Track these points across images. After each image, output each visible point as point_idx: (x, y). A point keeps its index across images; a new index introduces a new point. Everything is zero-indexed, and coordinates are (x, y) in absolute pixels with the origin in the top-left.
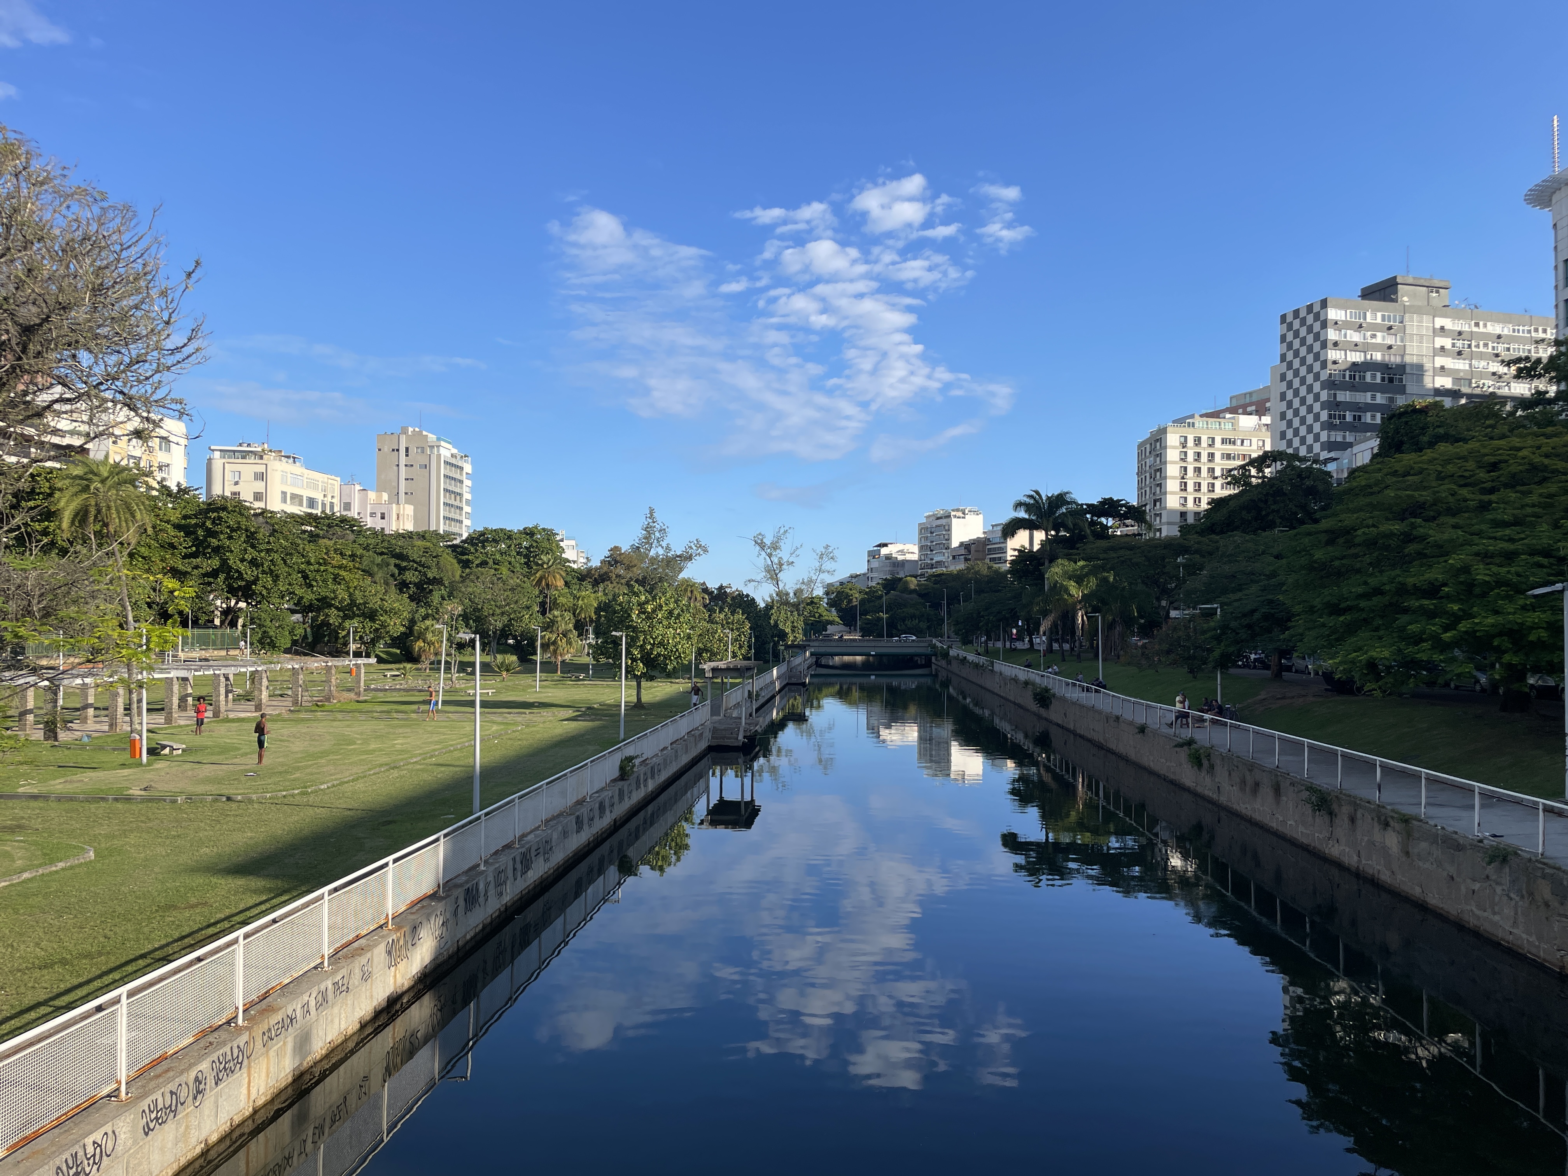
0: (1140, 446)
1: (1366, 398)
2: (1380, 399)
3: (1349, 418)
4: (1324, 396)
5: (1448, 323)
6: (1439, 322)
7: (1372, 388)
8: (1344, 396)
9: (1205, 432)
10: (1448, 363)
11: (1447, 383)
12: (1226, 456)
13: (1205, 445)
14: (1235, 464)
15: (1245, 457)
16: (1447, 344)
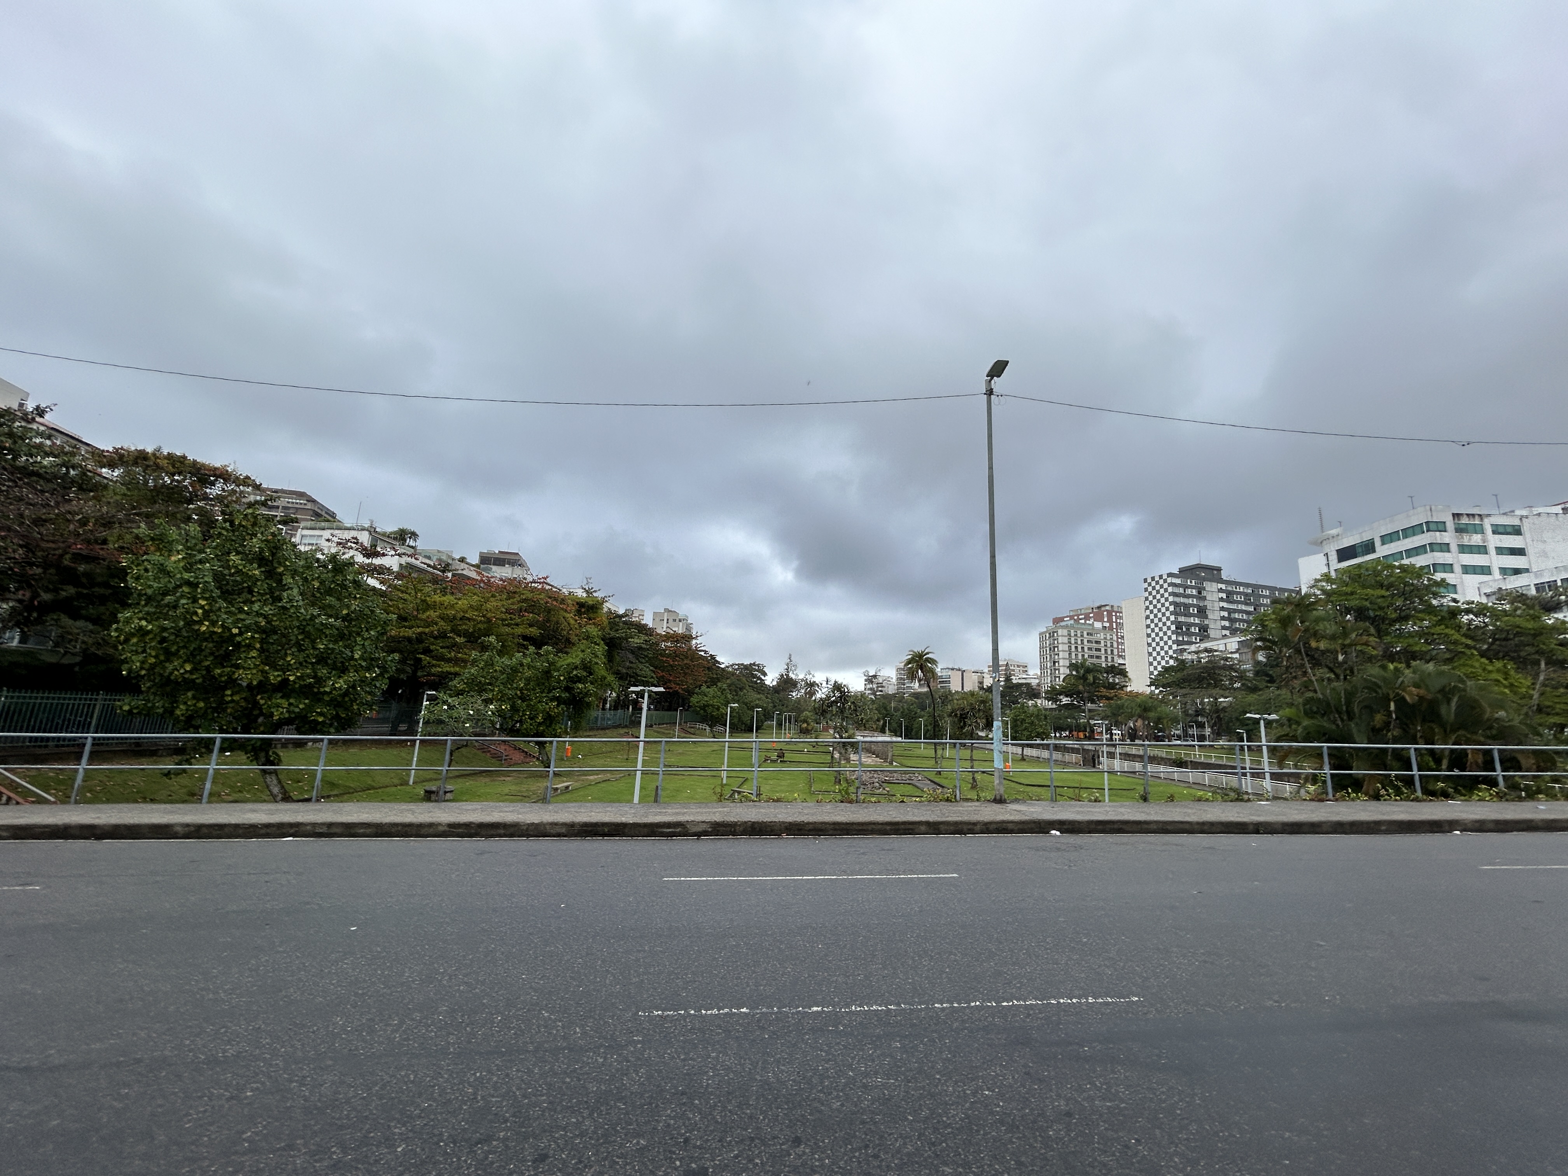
0: (1040, 634)
1: (1192, 620)
2: (1197, 621)
3: (1184, 629)
4: (1172, 618)
5: (1223, 586)
6: (1220, 586)
7: (1193, 615)
8: (1182, 619)
9: (1079, 629)
10: (1225, 605)
11: (1226, 614)
12: (1088, 641)
13: (1079, 635)
14: (1095, 645)
15: (1098, 642)
16: (1224, 596)
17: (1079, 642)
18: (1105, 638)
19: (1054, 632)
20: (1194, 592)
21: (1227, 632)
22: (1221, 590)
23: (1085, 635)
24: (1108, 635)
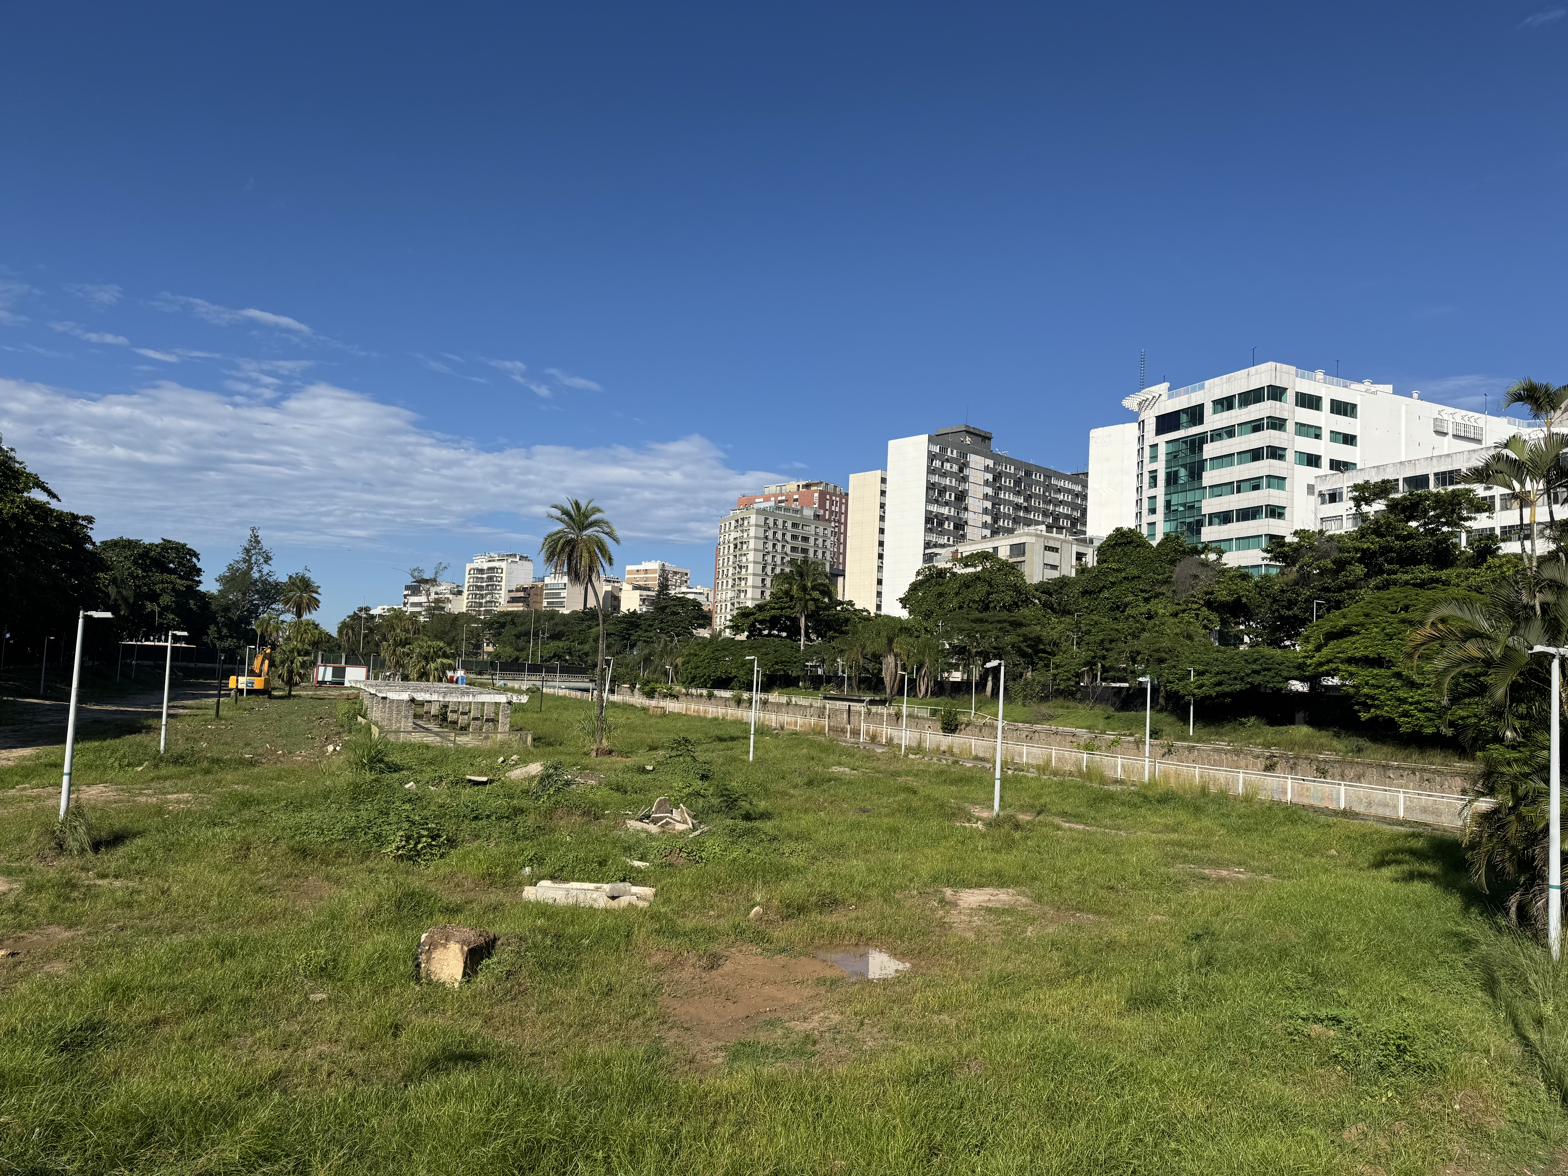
1: (945, 511)
5: (991, 463)
6: (987, 462)
9: (781, 516)
10: (990, 491)
11: (989, 505)
12: (794, 537)
13: (780, 526)
14: (799, 543)
15: (805, 539)
16: (990, 477)
17: (779, 536)
18: (816, 534)
19: (743, 519)
20: (955, 468)
21: (988, 532)
22: (987, 469)
23: (789, 525)
24: (822, 528)
